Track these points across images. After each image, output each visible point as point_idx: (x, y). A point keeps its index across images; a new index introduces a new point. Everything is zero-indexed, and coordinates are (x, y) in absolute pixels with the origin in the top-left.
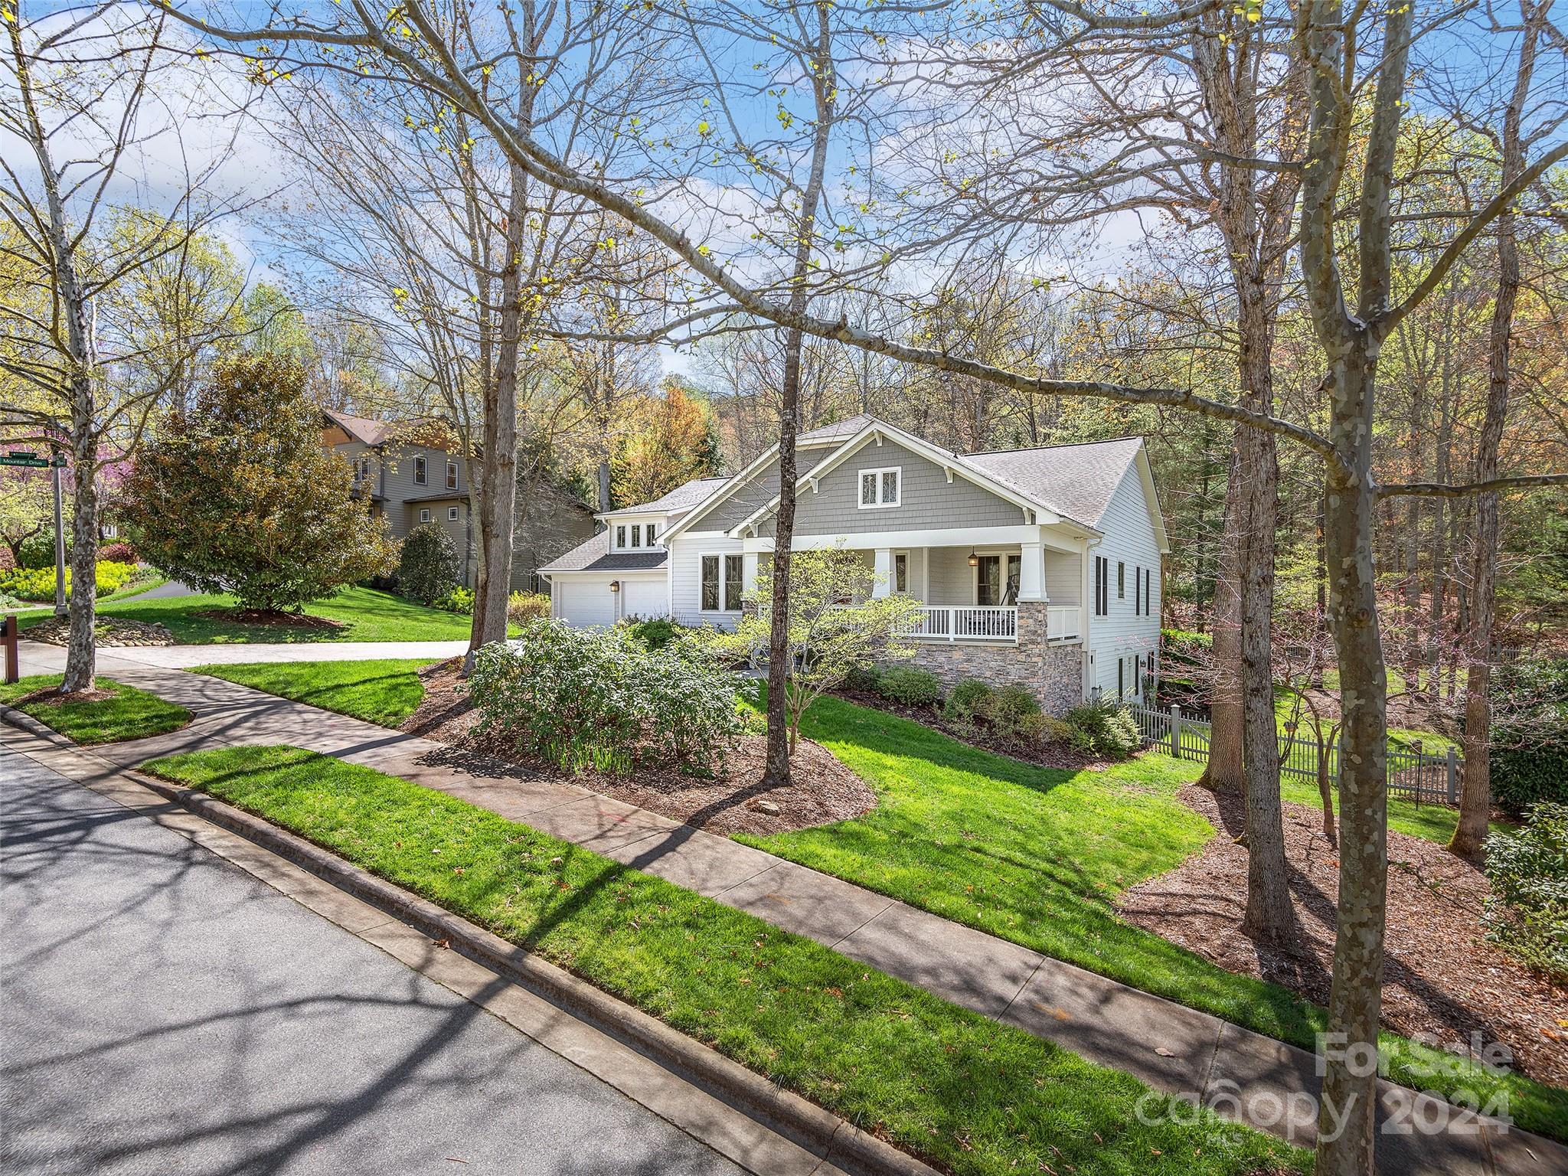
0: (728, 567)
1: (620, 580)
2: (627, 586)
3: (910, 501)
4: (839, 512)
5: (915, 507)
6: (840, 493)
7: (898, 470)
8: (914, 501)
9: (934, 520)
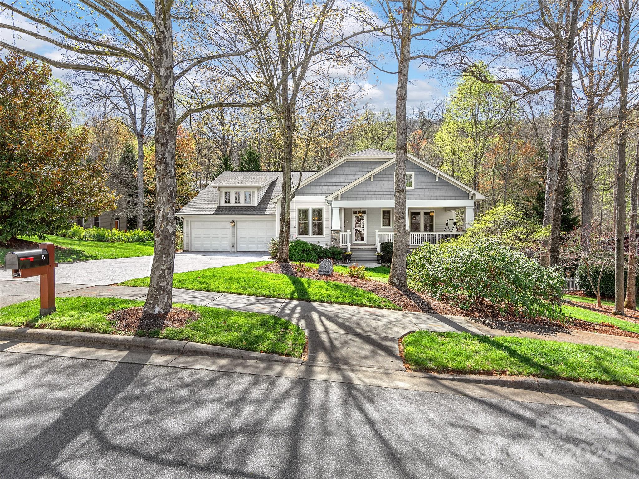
0: (314, 215)
1: (235, 220)
2: (238, 223)
3: (418, 187)
4: (384, 190)
5: (421, 190)
6: (384, 182)
7: (413, 174)
8: (421, 187)
9: (430, 196)
